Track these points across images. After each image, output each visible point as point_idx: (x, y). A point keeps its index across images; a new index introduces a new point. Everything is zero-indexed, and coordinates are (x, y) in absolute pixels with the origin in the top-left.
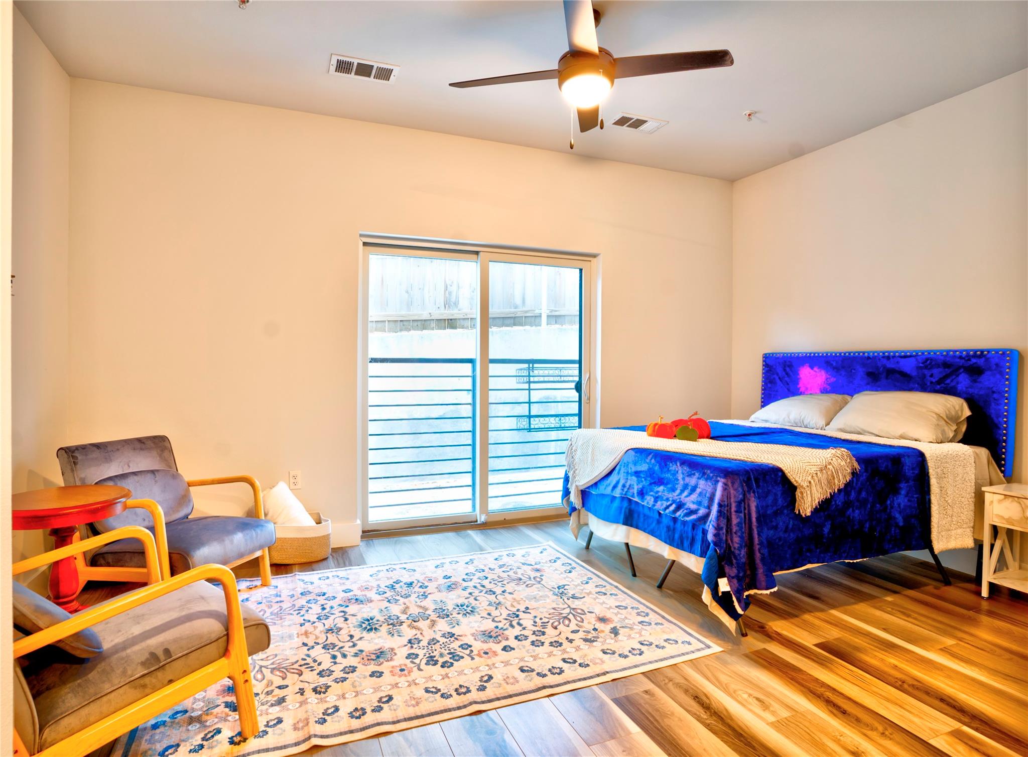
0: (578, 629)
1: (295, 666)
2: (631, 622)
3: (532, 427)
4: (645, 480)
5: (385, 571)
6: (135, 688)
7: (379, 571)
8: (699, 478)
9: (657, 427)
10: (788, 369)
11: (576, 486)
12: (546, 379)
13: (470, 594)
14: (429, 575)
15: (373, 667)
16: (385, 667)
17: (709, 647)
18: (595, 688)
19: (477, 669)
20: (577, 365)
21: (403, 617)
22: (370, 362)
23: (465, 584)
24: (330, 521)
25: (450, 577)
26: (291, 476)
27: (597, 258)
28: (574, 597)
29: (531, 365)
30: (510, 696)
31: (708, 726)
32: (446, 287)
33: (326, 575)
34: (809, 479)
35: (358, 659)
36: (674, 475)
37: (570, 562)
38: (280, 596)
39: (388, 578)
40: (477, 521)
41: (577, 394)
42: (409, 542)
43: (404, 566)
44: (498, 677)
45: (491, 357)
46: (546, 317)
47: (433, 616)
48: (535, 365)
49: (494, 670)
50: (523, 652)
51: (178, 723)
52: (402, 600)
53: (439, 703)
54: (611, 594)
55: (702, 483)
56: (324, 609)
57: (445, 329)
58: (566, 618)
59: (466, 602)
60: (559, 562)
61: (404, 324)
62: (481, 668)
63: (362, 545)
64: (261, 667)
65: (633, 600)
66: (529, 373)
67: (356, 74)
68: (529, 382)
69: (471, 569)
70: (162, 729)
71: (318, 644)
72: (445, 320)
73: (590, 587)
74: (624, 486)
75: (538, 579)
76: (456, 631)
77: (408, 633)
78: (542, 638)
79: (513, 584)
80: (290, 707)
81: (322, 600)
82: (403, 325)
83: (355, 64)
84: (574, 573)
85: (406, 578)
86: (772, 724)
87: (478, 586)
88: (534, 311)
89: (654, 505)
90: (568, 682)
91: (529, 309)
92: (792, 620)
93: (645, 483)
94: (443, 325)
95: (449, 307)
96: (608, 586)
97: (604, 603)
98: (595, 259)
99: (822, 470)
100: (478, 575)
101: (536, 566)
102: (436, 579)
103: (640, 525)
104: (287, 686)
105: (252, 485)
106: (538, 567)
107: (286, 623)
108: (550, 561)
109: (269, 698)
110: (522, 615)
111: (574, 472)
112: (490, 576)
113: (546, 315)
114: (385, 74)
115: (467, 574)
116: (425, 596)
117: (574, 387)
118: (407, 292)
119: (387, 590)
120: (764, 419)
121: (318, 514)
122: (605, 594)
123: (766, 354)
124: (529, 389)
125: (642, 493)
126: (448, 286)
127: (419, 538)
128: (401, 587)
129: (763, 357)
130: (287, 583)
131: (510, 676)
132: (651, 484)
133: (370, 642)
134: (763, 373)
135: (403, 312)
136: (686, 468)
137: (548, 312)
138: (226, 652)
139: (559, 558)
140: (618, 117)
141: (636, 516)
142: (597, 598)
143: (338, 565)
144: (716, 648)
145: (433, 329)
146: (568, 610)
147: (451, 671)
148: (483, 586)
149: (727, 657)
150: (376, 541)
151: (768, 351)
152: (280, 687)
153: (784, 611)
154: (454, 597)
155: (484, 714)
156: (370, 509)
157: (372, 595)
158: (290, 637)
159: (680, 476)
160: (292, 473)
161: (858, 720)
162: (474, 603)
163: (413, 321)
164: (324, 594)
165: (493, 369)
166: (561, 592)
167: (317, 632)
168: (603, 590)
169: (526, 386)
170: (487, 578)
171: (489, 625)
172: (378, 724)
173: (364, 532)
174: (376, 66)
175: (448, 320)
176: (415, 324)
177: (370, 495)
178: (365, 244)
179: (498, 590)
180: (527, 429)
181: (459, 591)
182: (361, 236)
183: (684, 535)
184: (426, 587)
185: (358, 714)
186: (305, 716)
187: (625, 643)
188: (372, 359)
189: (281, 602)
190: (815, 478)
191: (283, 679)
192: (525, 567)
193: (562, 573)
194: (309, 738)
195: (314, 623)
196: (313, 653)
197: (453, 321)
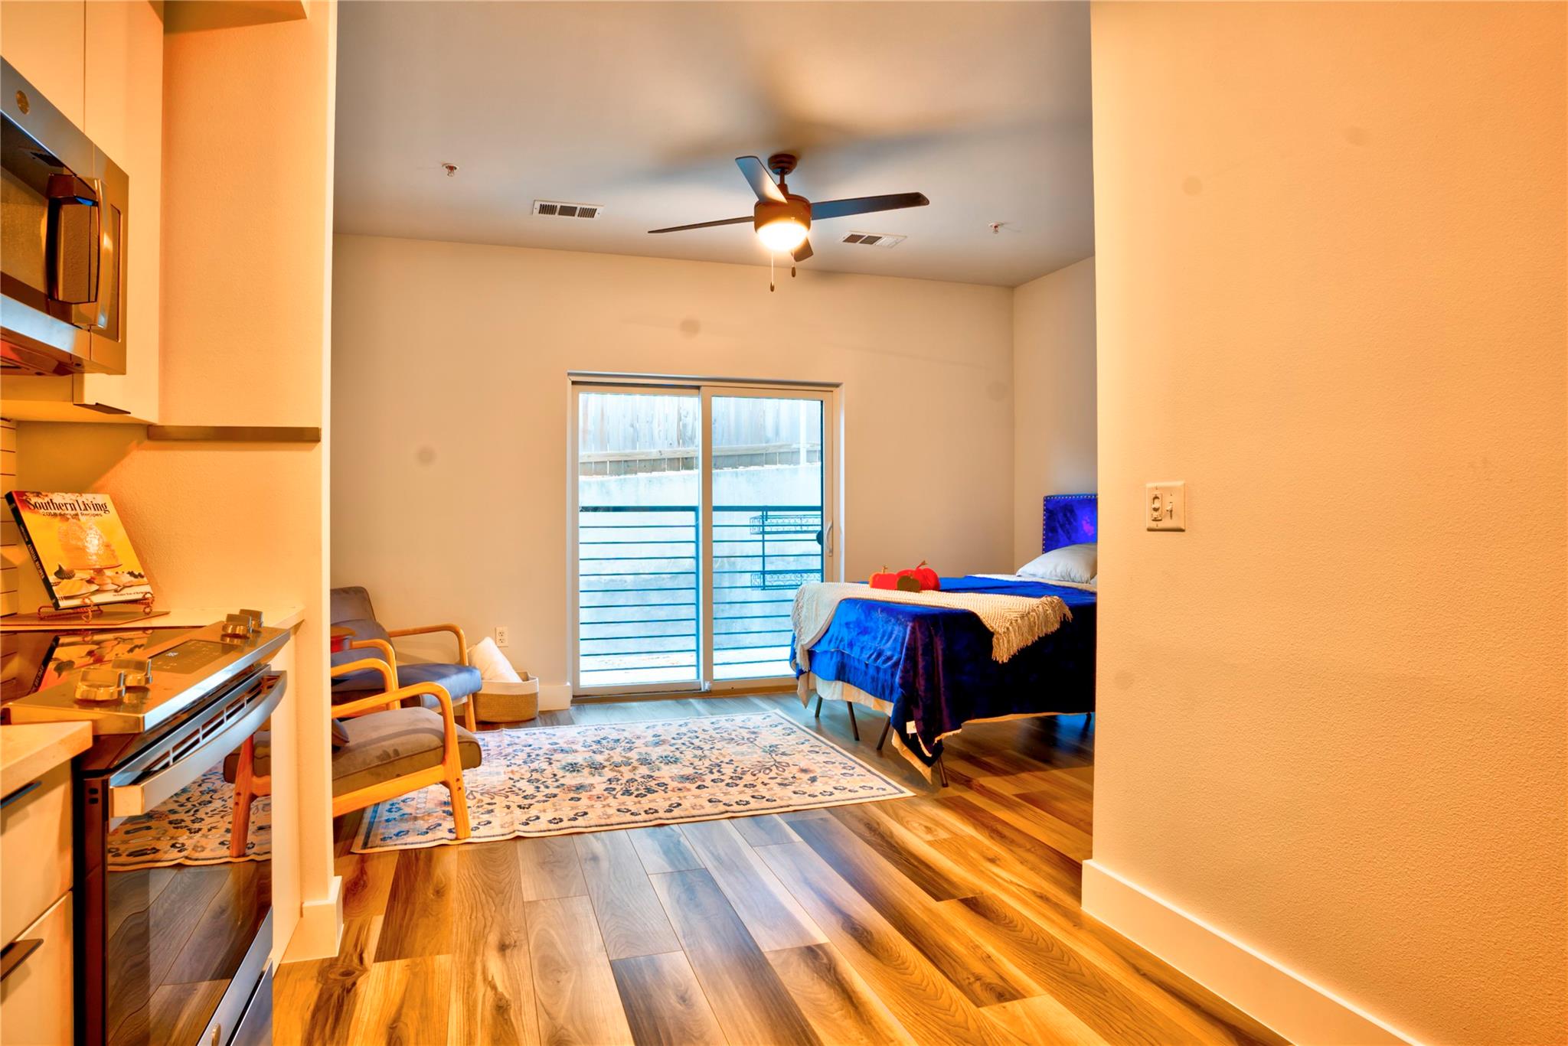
0: (776, 776)
1: (502, 792)
2: (833, 773)
3: (767, 583)
4: (854, 630)
5: (593, 730)
6: (372, 775)
7: (586, 730)
8: (894, 624)
9: (878, 577)
10: (1069, 515)
11: (802, 646)
12: (786, 529)
13: (677, 749)
14: (638, 733)
15: (572, 795)
16: (584, 795)
17: (902, 792)
18: (776, 816)
19: (669, 799)
20: (819, 513)
21: (606, 764)
22: (581, 511)
23: (673, 741)
24: (537, 679)
25: (659, 736)
26: (498, 632)
27: (841, 387)
28: (783, 754)
29: (765, 513)
30: (694, 816)
31: (868, 842)
32: (680, 419)
33: (533, 732)
34: (1008, 625)
35: (559, 790)
36: (875, 623)
37: (792, 726)
38: (487, 746)
39: (596, 736)
40: (700, 689)
41: (820, 546)
42: (621, 707)
43: (614, 726)
44: (686, 804)
45: (715, 504)
46: (805, 453)
47: (635, 764)
48: (769, 513)
49: (684, 800)
50: (717, 791)
51: (406, 820)
52: (607, 752)
53: (628, 817)
54: (824, 753)
55: (896, 628)
56: (529, 756)
57: (679, 470)
58: (768, 768)
59: (671, 755)
60: (780, 727)
61: (626, 466)
62: (673, 799)
63: (572, 710)
64: (472, 791)
65: (843, 757)
66: (763, 522)
67: (560, 214)
68: (764, 533)
69: (684, 730)
70: (393, 822)
71: (523, 779)
72: (678, 459)
73: (806, 747)
74: (837, 639)
75: (752, 740)
76: (656, 774)
77: (608, 773)
78: (738, 782)
79: (723, 743)
80: (498, 815)
81: (528, 749)
82: (628, 466)
83: (559, 207)
84: (793, 736)
85: (614, 735)
86: (930, 843)
87: (687, 743)
88: (790, 445)
89: (860, 656)
90: (751, 810)
91: (784, 443)
92: (1005, 777)
93: (854, 634)
94: (677, 464)
95: (684, 443)
96: (823, 746)
97: (813, 759)
98: (838, 389)
99: (1023, 617)
100: (690, 734)
101: (753, 730)
102: (645, 737)
103: (851, 679)
104: (495, 804)
105: (457, 633)
106: (755, 730)
107: (494, 764)
108: (771, 726)
109: (480, 809)
110: (723, 765)
111: (800, 630)
112: (701, 736)
113: (805, 450)
114: (589, 213)
115: (678, 734)
116: (630, 749)
117: (815, 538)
118: (632, 426)
119: (593, 744)
120: (1032, 573)
121: (526, 673)
122: (818, 752)
123: (1047, 497)
124: (763, 541)
125: (851, 645)
126: (683, 418)
127: (635, 704)
128: (608, 742)
129: (1045, 501)
130: (493, 736)
131: (698, 804)
132: (858, 634)
133: (571, 780)
134: (1044, 520)
135: (628, 451)
136: (884, 615)
137: (808, 446)
138: (443, 761)
139: (781, 724)
140: (847, 235)
141: (847, 669)
142: (807, 755)
143: (546, 724)
144: (908, 793)
145: (664, 470)
146: (772, 763)
147: (643, 800)
148: (693, 744)
149: (916, 800)
150: (587, 706)
151: (1051, 492)
152: (489, 804)
153: (1001, 769)
154: (660, 751)
155: (666, 828)
156: (581, 674)
157: (578, 747)
158: (498, 773)
159: (881, 623)
160: (499, 629)
161: (1012, 842)
162: (677, 754)
163: (639, 461)
164: (530, 746)
165: (718, 517)
166: (772, 749)
167: (523, 771)
168: (817, 749)
169: (760, 537)
170: (697, 737)
171: (690, 771)
172: (573, 827)
173: (574, 696)
174: (579, 207)
175: (682, 458)
176: (643, 464)
177: (581, 658)
178: (574, 383)
179: (706, 747)
180: (760, 587)
181: (666, 747)
182: (569, 374)
183: (885, 684)
184: (633, 743)
185: (556, 821)
186: (511, 820)
187: (818, 787)
188: (583, 507)
189: (488, 750)
190: (1014, 624)
191: (492, 799)
192: (742, 730)
193: (779, 736)
194: (514, 831)
195: (520, 765)
196: (518, 785)
197: (688, 460)
